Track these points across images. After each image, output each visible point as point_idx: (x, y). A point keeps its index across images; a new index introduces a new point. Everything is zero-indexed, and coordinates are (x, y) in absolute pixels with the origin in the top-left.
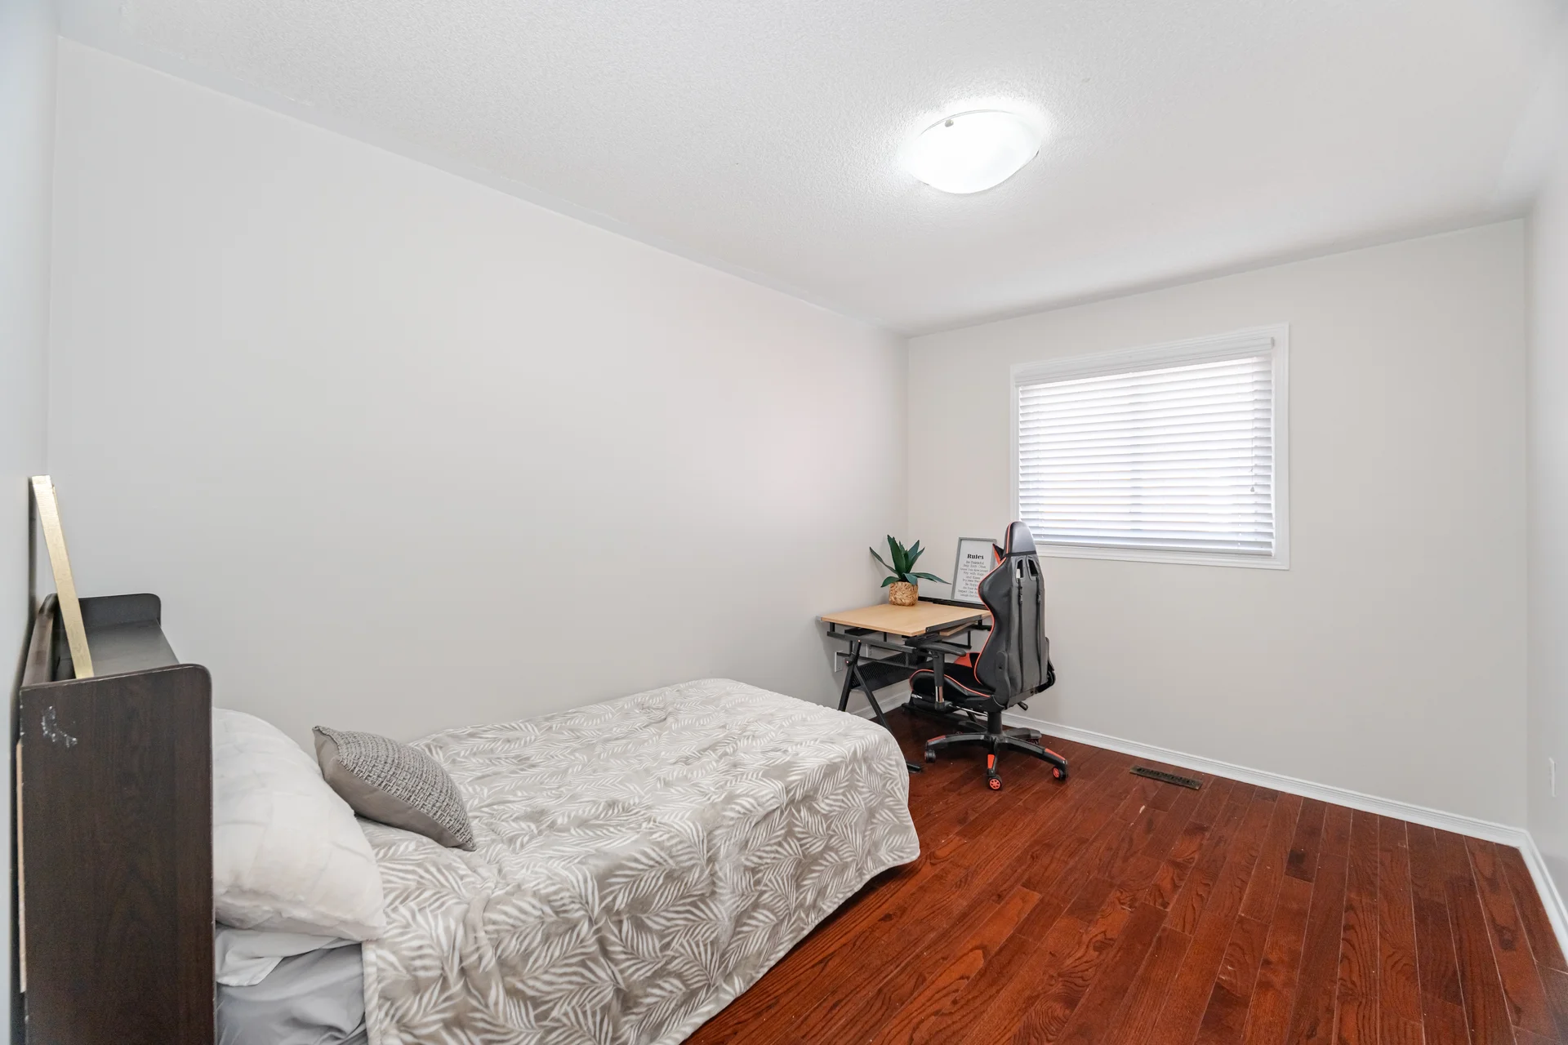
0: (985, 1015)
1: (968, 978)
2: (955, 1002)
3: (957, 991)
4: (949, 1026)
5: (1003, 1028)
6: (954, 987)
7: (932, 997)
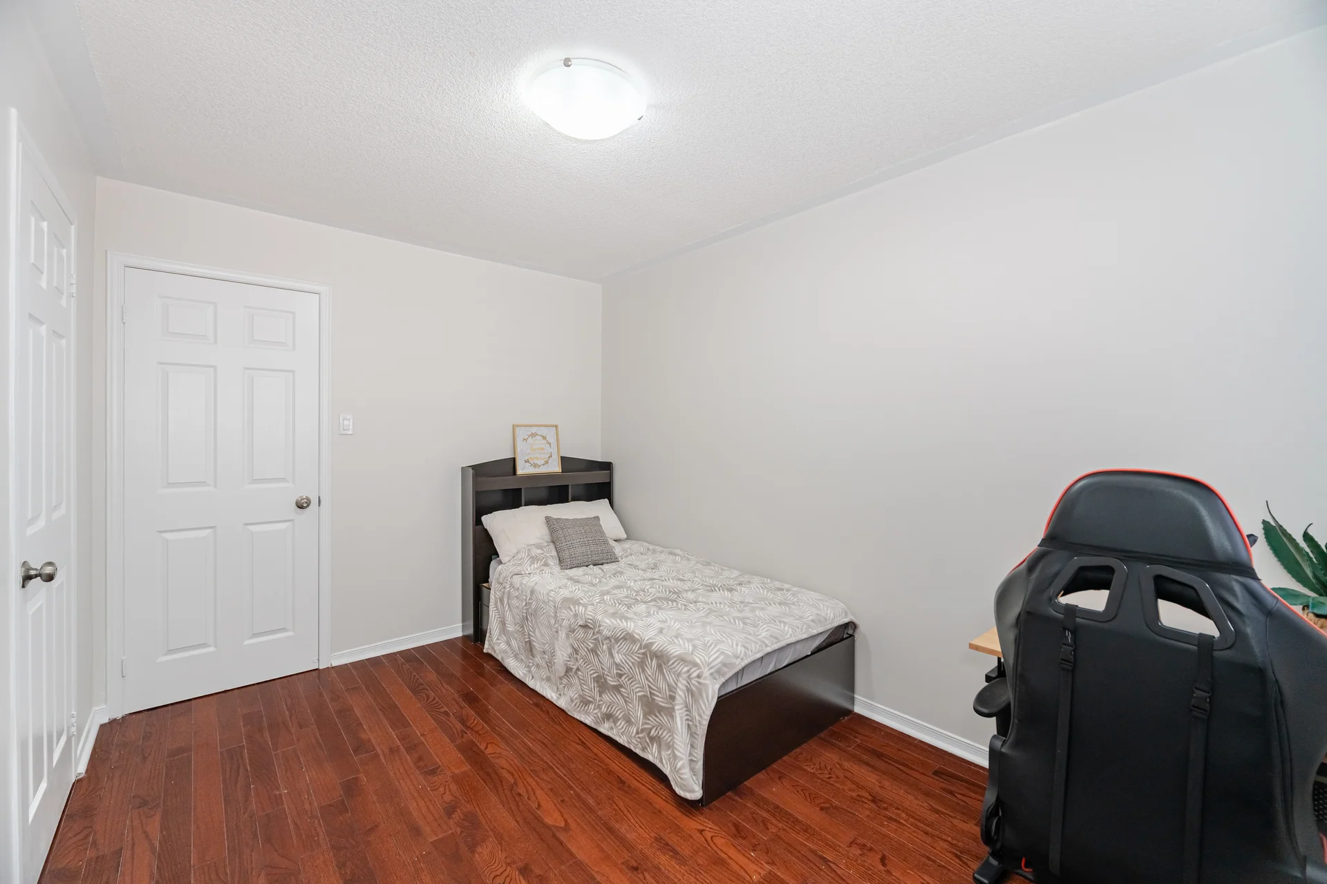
0: (501, 806)
1: (538, 809)
2: (519, 795)
3: (529, 798)
4: (502, 786)
5: (486, 812)
6: (533, 798)
7: (530, 785)
